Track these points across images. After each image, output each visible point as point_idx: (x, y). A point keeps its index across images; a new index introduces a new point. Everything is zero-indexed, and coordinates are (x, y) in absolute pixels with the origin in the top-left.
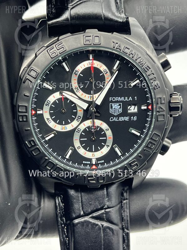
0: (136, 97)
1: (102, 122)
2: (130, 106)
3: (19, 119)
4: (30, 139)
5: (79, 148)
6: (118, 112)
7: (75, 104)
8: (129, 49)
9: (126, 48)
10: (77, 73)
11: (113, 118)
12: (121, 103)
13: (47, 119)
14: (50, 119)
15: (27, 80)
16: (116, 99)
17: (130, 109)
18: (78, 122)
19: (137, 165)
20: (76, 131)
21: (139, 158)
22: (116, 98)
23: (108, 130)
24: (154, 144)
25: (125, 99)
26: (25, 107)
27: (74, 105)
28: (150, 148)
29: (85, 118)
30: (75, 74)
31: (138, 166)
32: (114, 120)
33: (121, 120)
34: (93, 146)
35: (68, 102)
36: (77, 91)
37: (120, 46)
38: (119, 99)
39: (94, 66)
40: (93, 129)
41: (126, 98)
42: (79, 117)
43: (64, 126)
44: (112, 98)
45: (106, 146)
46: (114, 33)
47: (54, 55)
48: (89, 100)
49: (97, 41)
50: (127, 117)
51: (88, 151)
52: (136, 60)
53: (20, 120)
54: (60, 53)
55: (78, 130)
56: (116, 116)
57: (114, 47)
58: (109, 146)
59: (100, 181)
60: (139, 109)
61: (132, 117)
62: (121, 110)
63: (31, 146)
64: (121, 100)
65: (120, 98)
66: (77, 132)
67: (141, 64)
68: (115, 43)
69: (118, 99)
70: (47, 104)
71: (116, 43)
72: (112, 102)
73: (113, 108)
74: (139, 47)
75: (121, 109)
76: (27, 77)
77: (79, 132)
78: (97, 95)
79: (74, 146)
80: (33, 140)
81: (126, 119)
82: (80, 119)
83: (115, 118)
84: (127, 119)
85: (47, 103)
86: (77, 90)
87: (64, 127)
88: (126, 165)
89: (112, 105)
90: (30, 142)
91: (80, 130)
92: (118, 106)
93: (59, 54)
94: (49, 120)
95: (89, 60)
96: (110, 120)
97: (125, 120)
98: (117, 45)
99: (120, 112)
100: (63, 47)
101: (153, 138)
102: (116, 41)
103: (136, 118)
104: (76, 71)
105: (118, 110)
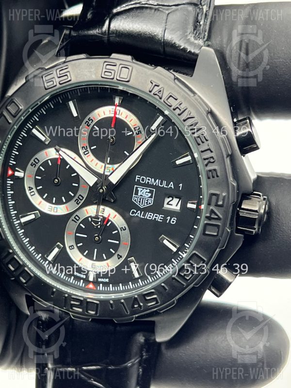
0: (181, 185)
1: (116, 213)
2: (171, 199)
5: (71, 247)
6: (147, 203)
7: (78, 175)
8: (176, 100)
9: (171, 96)
10: (90, 122)
11: (135, 211)
12: (154, 190)
13: (29, 187)
14: (34, 190)
15: (3, 117)
16: (147, 181)
17: (170, 203)
18: (78, 204)
19: (156, 300)
20: (71, 219)
22: (147, 178)
23: (125, 229)
25: (161, 184)
27: (76, 174)
28: (183, 278)
29: (88, 203)
30: (87, 125)
31: (157, 302)
32: (137, 214)
33: (150, 217)
34: (96, 250)
35: (67, 168)
36: (85, 153)
37: (160, 91)
38: (152, 181)
39: (120, 117)
41: (165, 182)
42: (80, 197)
45: (116, 256)
46: (159, 68)
47: (50, 85)
48: (101, 172)
49: (125, 74)
50: (161, 216)
51: (85, 256)
52: (184, 121)
54: (60, 84)
55: (75, 218)
56: (141, 210)
57: (150, 92)
58: (121, 257)
59: (90, 312)
60: (184, 206)
61: (169, 218)
62: (151, 201)
64: (154, 184)
65: (153, 179)
66: (73, 220)
68: (154, 84)
69: (150, 181)
71: (156, 85)
72: (139, 183)
73: (139, 194)
75: (153, 199)
76: (3, 113)
77: (76, 222)
79: (64, 244)
81: (157, 218)
82: (81, 200)
83: (139, 212)
84: (159, 218)
85: (34, 163)
86: (84, 150)
87: (54, 207)
88: (136, 296)
89: (138, 189)
91: (78, 218)
92: (148, 193)
93: (58, 84)
94: (32, 191)
95: (113, 104)
96: (131, 214)
97: (155, 219)
98: (156, 89)
100: (66, 75)
101: (191, 261)
102: (156, 82)
103: (175, 221)
104: (89, 119)
105: (147, 201)
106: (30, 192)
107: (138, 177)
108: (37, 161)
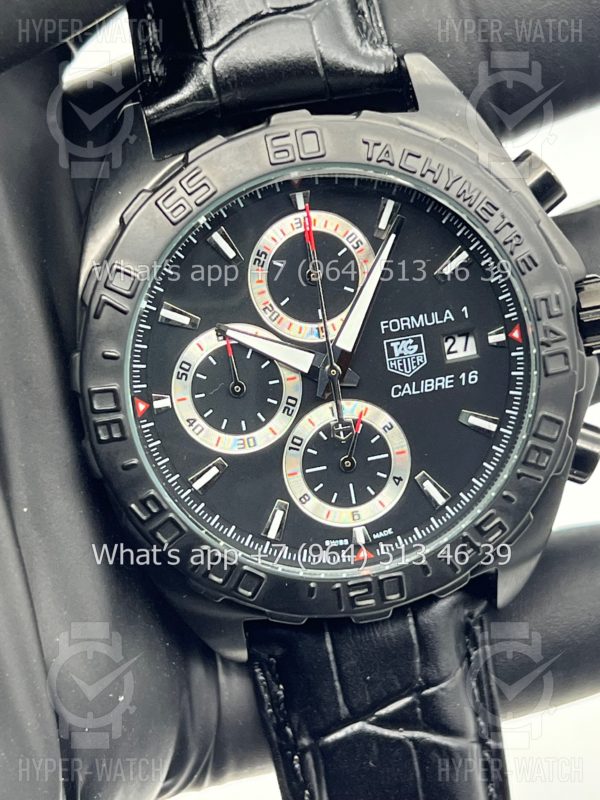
0: (465, 309)
1: (366, 405)
2: (450, 341)
3: (98, 436)
4: (144, 495)
5: (305, 499)
6: (415, 364)
7: (272, 360)
8: (419, 157)
9: (409, 154)
10: (262, 259)
11: (400, 387)
12: (421, 336)
13: (188, 421)
14: (200, 421)
15: (107, 307)
16: (403, 325)
17: (452, 350)
18: (290, 415)
19: (500, 526)
20: (286, 448)
21: (505, 504)
22: (402, 320)
23: (392, 427)
24: (548, 453)
25: (430, 321)
26: (111, 394)
27: (268, 362)
28: (536, 467)
29: (310, 401)
30: (259, 265)
31: (504, 530)
32: (404, 392)
33: (429, 388)
34: (351, 485)
35: (248, 357)
36: (273, 318)
37: (387, 152)
38: (411, 322)
39: (314, 229)
40: (342, 433)
41: (435, 316)
42: (290, 401)
43: (245, 437)
44: (388, 324)
45: (391, 483)
46: (365, 112)
47: (180, 213)
48: (314, 339)
49: (310, 146)
50: (448, 377)
51: (335, 505)
52: (447, 189)
53: (103, 438)
54: (198, 205)
55: (293, 442)
57: (369, 159)
58: (400, 479)
59: (389, 597)
60: (482, 344)
61: (463, 375)
62: (422, 358)
63: (149, 515)
64: (418, 325)
65: (413, 318)
66: (290, 448)
67: (465, 200)
68: (371, 144)
69: (408, 324)
70: (183, 374)
71: (376, 144)
72: (389, 334)
73: (397, 354)
74: (450, 145)
75: (424, 353)
76: (104, 298)
77: (298, 450)
78: (337, 321)
79: (288, 498)
80: (153, 498)
81: (442, 384)
82: (294, 405)
83: (407, 385)
84: (446, 382)
85: (182, 371)
86: (269, 314)
87: (248, 439)
88: (465, 534)
89: (392, 345)
90: (143, 503)
91: (299, 442)
92: (413, 344)
93: (194, 206)
94: (195, 425)
95: (296, 210)
96: (393, 396)
97: (440, 387)
98: (378, 150)
99: (421, 363)
100: (205, 185)
101: (541, 433)
102: (372, 139)
103: (476, 377)
104: (258, 254)
105: (415, 360)
106: (192, 428)
107: (384, 325)
108: (187, 367)
